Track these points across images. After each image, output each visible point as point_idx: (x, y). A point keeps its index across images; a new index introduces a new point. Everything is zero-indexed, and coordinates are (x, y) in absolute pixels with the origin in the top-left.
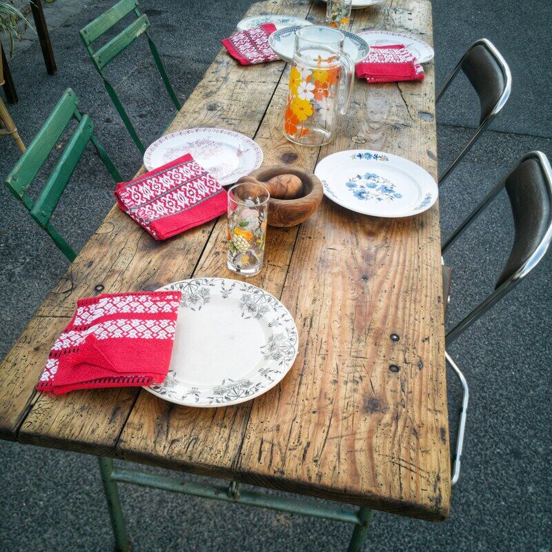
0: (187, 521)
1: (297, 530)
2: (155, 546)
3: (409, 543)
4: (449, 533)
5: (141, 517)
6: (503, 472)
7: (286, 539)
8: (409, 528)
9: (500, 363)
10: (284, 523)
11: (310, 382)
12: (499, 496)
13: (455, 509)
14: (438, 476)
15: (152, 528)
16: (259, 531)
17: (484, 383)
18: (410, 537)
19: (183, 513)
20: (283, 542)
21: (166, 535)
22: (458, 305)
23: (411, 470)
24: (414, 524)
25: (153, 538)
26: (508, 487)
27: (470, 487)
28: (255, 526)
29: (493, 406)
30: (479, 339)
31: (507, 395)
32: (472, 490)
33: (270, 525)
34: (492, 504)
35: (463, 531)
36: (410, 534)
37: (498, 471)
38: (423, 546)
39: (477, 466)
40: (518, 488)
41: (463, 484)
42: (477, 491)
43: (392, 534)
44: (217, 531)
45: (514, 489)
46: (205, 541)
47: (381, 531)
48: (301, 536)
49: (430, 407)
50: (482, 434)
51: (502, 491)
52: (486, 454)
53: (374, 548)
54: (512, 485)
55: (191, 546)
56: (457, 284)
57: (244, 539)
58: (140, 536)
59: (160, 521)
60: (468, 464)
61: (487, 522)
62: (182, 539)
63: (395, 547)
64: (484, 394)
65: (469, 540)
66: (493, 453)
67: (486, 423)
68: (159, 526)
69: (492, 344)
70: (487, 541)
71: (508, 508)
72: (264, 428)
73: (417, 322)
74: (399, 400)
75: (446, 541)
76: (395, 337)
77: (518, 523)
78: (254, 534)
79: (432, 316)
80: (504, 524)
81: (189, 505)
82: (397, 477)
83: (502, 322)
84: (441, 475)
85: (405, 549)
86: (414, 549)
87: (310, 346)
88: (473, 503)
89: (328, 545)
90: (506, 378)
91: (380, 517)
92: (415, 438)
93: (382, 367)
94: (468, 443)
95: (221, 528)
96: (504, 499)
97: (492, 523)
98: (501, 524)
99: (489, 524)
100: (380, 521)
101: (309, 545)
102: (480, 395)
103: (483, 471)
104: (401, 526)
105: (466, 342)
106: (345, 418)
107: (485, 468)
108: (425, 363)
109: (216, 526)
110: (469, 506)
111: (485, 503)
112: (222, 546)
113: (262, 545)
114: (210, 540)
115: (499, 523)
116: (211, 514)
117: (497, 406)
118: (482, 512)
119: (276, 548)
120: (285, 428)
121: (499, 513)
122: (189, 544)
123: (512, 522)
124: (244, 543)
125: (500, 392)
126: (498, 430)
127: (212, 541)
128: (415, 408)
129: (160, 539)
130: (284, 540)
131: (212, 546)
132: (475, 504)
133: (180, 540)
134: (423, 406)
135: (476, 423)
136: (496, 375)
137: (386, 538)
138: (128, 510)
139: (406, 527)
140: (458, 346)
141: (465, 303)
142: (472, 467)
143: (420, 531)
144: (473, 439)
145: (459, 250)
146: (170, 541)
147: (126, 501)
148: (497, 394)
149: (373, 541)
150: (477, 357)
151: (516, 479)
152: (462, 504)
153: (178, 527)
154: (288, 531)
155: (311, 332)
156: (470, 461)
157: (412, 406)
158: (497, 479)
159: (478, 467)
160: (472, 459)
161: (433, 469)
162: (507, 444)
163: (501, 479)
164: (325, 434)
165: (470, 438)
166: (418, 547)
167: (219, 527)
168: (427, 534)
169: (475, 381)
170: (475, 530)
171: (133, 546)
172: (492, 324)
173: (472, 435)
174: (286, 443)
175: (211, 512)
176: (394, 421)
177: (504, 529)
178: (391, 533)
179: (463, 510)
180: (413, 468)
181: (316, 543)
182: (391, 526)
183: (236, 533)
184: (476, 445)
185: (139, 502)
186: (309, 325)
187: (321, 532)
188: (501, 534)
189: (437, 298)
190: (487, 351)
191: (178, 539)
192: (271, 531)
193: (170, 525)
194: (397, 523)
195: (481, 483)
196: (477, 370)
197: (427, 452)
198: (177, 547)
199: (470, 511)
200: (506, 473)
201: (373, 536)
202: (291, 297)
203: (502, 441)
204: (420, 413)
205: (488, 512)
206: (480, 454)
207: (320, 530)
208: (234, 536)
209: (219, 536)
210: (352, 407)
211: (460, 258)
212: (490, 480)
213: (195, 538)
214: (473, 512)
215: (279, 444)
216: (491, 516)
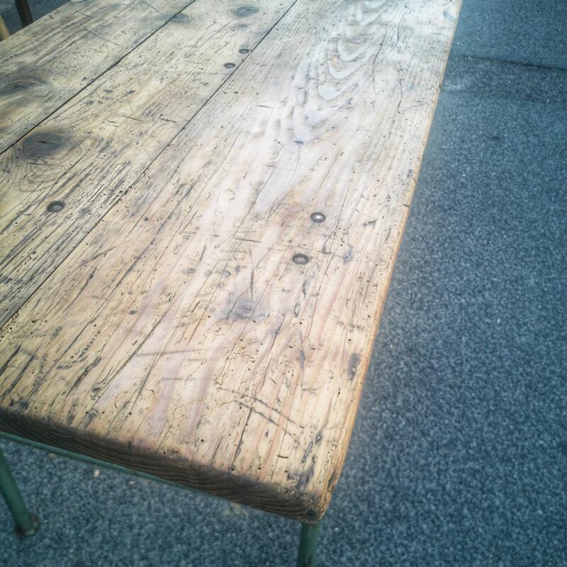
0: (114, 499)
1: (253, 523)
2: (68, 526)
3: (403, 555)
4: (459, 547)
5: (58, 488)
6: (545, 471)
7: (237, 534)
8: (405, 535)
9: (554, 333)
10: (238, 513)
11: (148, 269)
12: (536, 502)
13: (472, 515)
14: (319, 434)
15: (68, 504)
16: (204, 519)
17: (531, 356)
18: (405, 546)
19: (111, 488)
20: (232, 537)
21: (84, 514)
22: (507, 260)
23: (271, 420)
24: (412, 530)
25: (67, 516)
26: (550, 491)
27: (496, 487)
28: (200, 513)
29: (540, 385)
30: (530, 302)
31: (561, 372)
32: (500, 491)
33: (219, 514)
34: (525, 512)
35: (480, 546)
36: (405, 542)
37: (537, 468)
38: (420, 560)
39: (509, 460)
40: (563, 493)
41: (488, 482)
42: (505, 494)
43: (381, 541)
44: (150, 515)
45: (557, 495)
46: (131, 527)
47: (367, 536)
48: (258, 532)
49: (344, 319)
50: (521, 420)
51: (541, 496)
52: (523, 447)
53: (353, 557)
54: (556, 488)
55: (113, 531)
56: (509, 236)
57: (182, 529)
58: (52, 512)
59: (80, 496)
60: (497, 456)
61: (514, 536)
62: (104, 521)
63: (383, 558)
64: (529, 370)
65: (487, 558)
66: (534, 445)
67: (528, 405)
68: (77, 502)
69: (547, 310)
70: (512, 562)
71: (546, 519)
72: (33, 329)
73: (362, 200)
74: (292, 304)
75: (455, 557)
76: (318, 217)
77: (559, 540)
78: (197, 523)
79: (391, 195)
80: (538, 541)
81: (121, 479)
82: (239, 429)
83: (562, 284)
84: (327, 434)
85: (396, 563)
86: (408, 564)
87: (172, 221)
88: (498, 508)
89: (291, 546)
90: (562, 351)
91: (368, 517)
92: (298, 367)
93: (279, 255)
94: (501, 429)
95: (156, 511)
96: (543, 507)
97: (521, 537)
98: (534, 540)
99: (517, 539)
100: (367, 522)
101: (267, 545)
102: (524, 370)
103: (517, 467)
104: (394, 531)
105: (512, 303)
106: (183, 325)
107: (520, 464)
108: (356, 256)
109: (149, 508)
110: (491, 512)
111: (515, 510)
112: (152, 535)
113: (204, 539)
114: (138, 526)
115: (532, 539)
116: (146, 493)
117: (545, 385)
118: (510, 521)
119: (221, 545)
120: (69, 333)
121: (533, 525)
122: (110, 528)
123: (551, 540)
124: (181, 534)
125: (552, 368)
126: (544, 417)
127: (141, 528)
128: (317, 320)
129: (74, 518)
130: (234, 535)
131: (139, 535)
132: (501, 510)
133: (100, 521)
134: (331, 316)
135: (515, 405)
136: (548, 347)
137: (372, 545)
138: (44, 478)
139: (402, 533)
140: (501, 308)
141: (516, 258)
142: (502, 460)
143: (419, 539)
144: (508, 426)
145: (516, 198)
146: (88, 521)
147: (44, 467)
148: (547, 371)
149: (353, 548)
150: (525, 324)
151: (562, 481)
152: (483, 509)
153: (101, 506)
154: (241, 524)
155: (184, 202)
156: (501, 454)
157: (312, 316)
158: (536, 480)
159: (511, 462)
160: (505, 450)
161: (315, 421)
162: (554, 435)
163: (541, 480)
164: (136, 346)
165: (505, 424)
166: (415, 562)
167: (153, 509)
168: (429, 545)
169: (519, 353)
170: (497, 546)
171: (41, 524)
172: (549, 285)
173: (507, 419)
174: (57, 357)
175: (148, 490)
176: (269, 337)
177: (538, 547)
178: (379, 539)
179: (483, 516)
180: (275, 416)
181: (277, 543)
182: (381, 530)
183: (174, 520)
184: (511, 433)
185: (60, 470)
186: (185, 193)
187: (284, 529)
188: (532, 554)
189: (406, 172)
190: (539, 317)
191: (98, 520)
192: (219, 521)
193: (92, 501)
194: (389, 525)
195: (512, 483)
196: (523, 339)
197: (312, 391)
198: (95, 531)
199: (492, 519)
200: (549, 472)
201: (354, 540)
202: (174, 158)
203: (547, 431)
204: (323, 327)
205: (518, 523)
206: (515, 445)
207: (285, 526)
208: (170, 524)
209: (151, 522)
210: (202, 310)
211: (515, 206)
212: (525, 480)
213: (119, 522)
214: (498, 520)
215: (44, 357)
216: (522, 528)
